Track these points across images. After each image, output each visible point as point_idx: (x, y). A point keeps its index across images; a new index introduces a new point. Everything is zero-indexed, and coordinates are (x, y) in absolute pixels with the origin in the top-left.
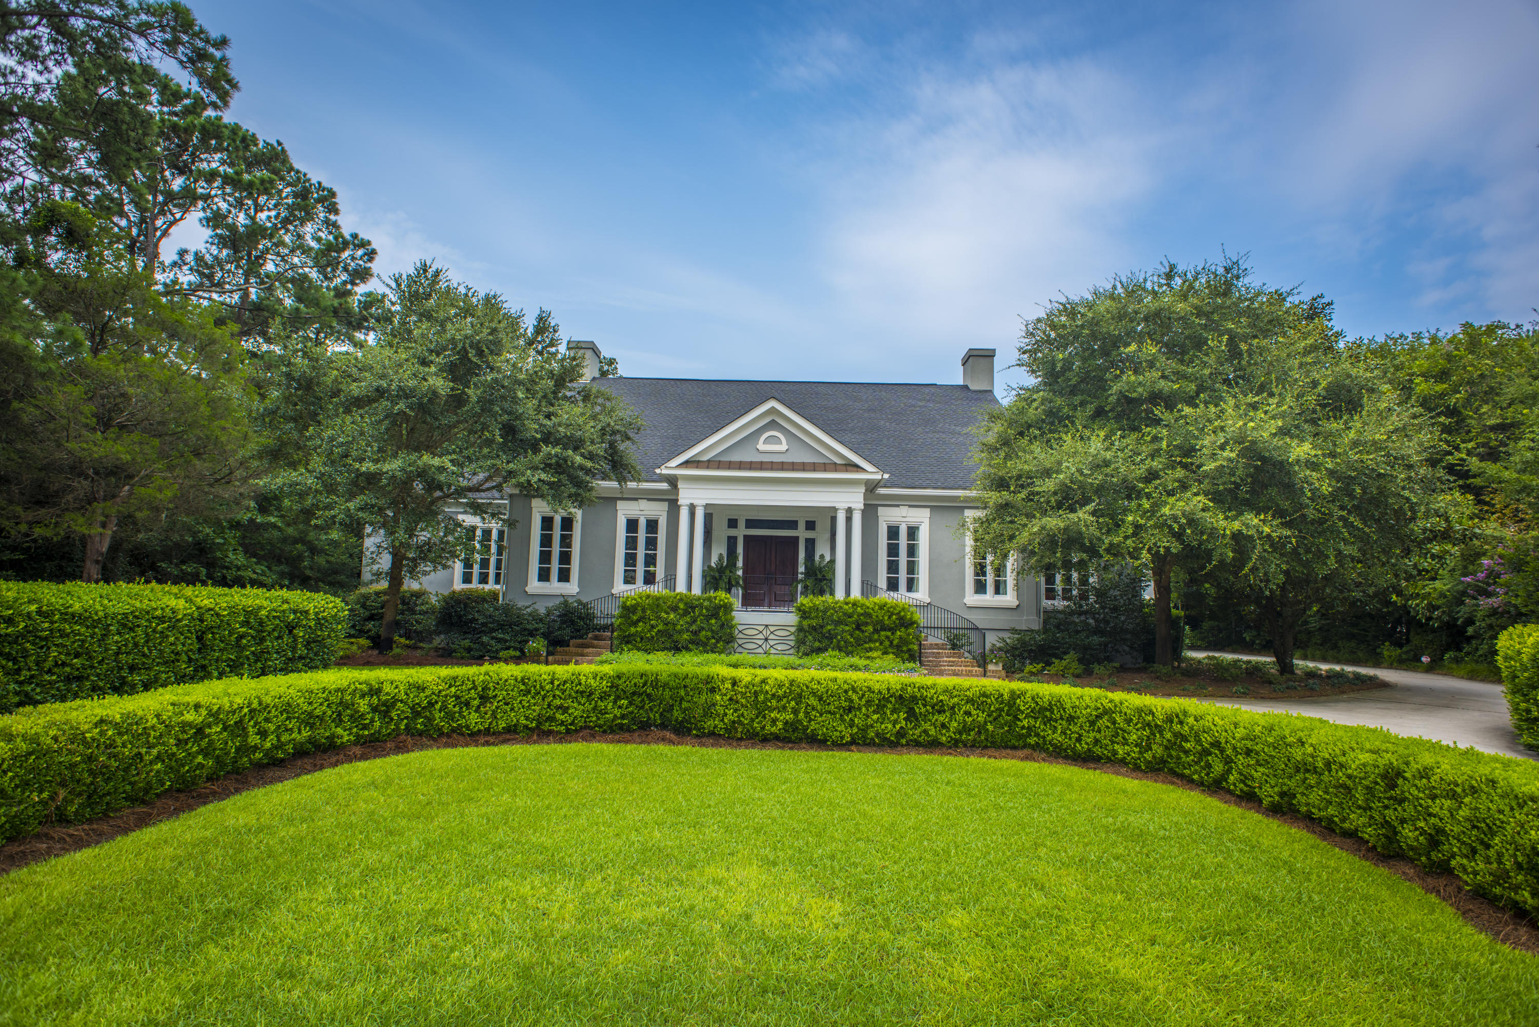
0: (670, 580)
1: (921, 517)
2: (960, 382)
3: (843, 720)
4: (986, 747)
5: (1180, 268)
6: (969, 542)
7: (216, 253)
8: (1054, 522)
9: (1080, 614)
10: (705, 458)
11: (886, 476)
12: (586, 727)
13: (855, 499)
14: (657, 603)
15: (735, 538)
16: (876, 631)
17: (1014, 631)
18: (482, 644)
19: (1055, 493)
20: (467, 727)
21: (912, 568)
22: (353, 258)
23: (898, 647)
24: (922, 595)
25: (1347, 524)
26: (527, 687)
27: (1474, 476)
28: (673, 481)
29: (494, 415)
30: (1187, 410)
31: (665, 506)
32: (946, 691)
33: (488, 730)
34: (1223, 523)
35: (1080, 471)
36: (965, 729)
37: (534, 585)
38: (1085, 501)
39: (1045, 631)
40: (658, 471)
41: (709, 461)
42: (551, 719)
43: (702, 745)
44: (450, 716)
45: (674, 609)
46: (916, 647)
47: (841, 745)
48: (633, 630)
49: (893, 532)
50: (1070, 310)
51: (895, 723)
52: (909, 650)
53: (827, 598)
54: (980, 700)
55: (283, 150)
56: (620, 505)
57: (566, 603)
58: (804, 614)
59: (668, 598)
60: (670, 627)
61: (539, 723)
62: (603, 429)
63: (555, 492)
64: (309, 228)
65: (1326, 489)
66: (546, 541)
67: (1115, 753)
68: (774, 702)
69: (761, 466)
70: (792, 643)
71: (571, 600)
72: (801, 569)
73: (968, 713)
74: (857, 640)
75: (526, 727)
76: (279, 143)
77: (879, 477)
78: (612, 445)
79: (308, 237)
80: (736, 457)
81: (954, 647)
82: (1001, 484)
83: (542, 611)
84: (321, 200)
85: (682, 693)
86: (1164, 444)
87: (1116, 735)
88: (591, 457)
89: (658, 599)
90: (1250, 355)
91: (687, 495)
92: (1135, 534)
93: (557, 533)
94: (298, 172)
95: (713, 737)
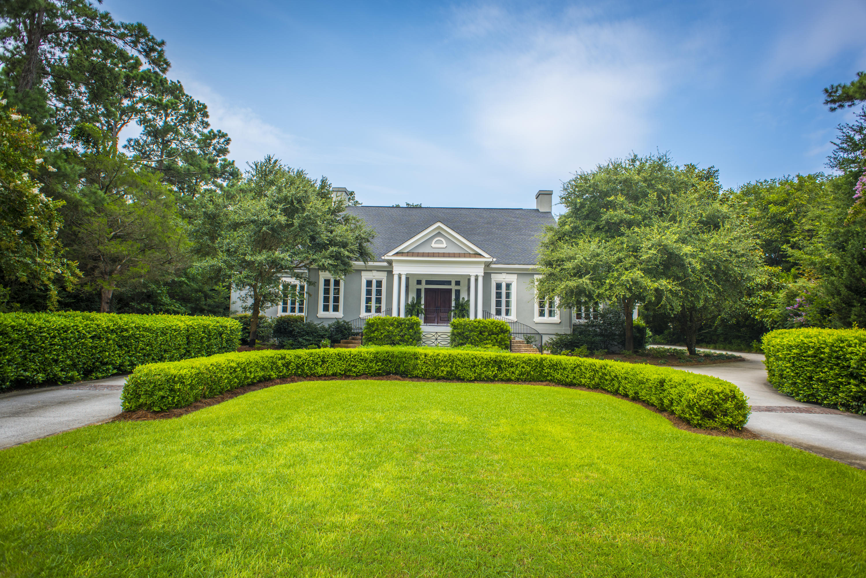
0: (389, 311)
1: (513, 279)
2: (535, 207)
3: (471, 371)
4: (530, 381)
5: (639, 157)
6: (536, 291)
7: (145, 139)
8: (572, 284)
9: (593, 326)
10: (406, 251)
11: (494, 260)
12: (364, 374)
13: (480, 271)
14: (384, 322)
15: (420, 290)
16: (489, 335)
17: (557, 334)
18: (299, 342)
19: (574, 269)
20: (317, 373)
21: (508, 304)
22: (218, 143)
23: (500, 342)
24: (513, 317)
25: (709, 284)
26: (340, 357)
27: (790, 257)
28: (390, 262)
29: (306, 232)
30: (636, 229)
31: (385, 274)
32: (514, 358)
33: (325, 374)
34: (650, 284)
35: (585, 258)
36: (522, 374)
37: (321, 314)
38: (587, 273)
39: (574, 334)
40: (383, 258)
41: (408, 252)
42: (350, 370)
43: (413, 381)
44: (310, 369)
45: (392, 325)
46: (508, 343)
47: (470, 381)
48: (372, 335)
49: (499, 286)
50: (584, 178)
51: (493, 371)
52: (505, 344)
53: (466, 319)
54: (528, 362)
55: (181, 86)
56: (363, 273)
57: (338, 322)
58: (455, 327)
59: (389, 319)
60: (390, 333)
61: (345, 372)
62: (357, 237)
63: (334, 269)
64: (193, 126)
65: (698, 267)
66: (327, 291)
67: (581, 382)
68: (442, 363)
69: (433, 255)
70: (449, 341)
71: (340, 321)
72: (453, 304)
73: (523, 367)
74: (480, 339)
75: (340, 373)
76: (179, 82)
77: (491, 260)
78: (360, 245)
79: (193, 130)
80: (421, 250)
81: (528, 342)
82: (549, 264)
83: (327, 326)
84: (199, 110)
85: (404, 360)
86: (625, 246)
87: (582, 375)
88: (352, 251)
89: (384, 320)
90: (668, 202)
91: (397, 269)
92: (610, 289)
93: (332, 287)
94: (187, 96)
95: (417, 378)
